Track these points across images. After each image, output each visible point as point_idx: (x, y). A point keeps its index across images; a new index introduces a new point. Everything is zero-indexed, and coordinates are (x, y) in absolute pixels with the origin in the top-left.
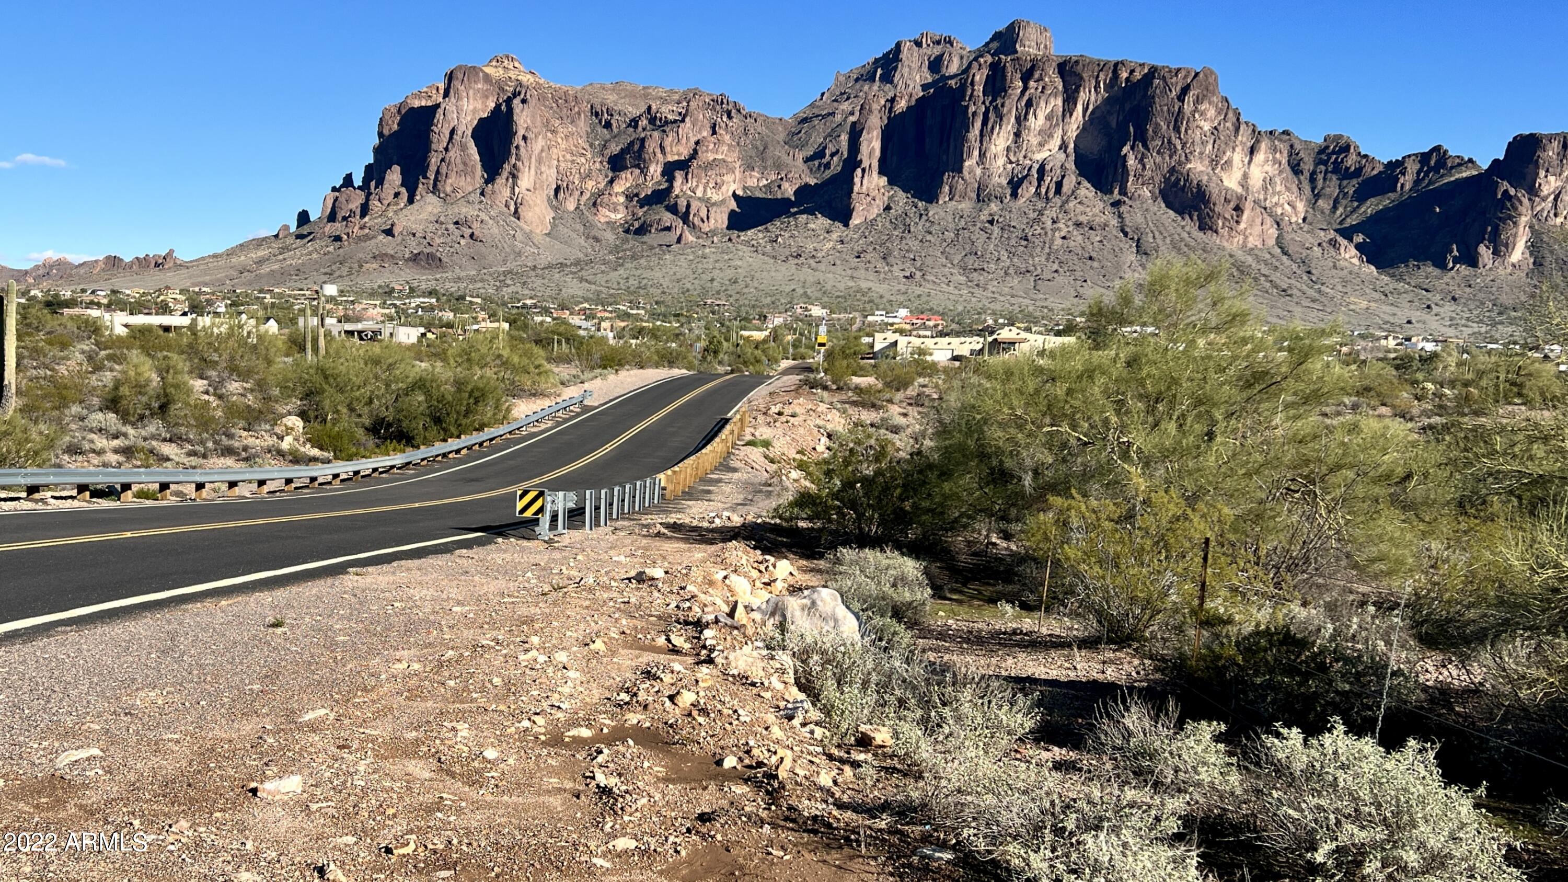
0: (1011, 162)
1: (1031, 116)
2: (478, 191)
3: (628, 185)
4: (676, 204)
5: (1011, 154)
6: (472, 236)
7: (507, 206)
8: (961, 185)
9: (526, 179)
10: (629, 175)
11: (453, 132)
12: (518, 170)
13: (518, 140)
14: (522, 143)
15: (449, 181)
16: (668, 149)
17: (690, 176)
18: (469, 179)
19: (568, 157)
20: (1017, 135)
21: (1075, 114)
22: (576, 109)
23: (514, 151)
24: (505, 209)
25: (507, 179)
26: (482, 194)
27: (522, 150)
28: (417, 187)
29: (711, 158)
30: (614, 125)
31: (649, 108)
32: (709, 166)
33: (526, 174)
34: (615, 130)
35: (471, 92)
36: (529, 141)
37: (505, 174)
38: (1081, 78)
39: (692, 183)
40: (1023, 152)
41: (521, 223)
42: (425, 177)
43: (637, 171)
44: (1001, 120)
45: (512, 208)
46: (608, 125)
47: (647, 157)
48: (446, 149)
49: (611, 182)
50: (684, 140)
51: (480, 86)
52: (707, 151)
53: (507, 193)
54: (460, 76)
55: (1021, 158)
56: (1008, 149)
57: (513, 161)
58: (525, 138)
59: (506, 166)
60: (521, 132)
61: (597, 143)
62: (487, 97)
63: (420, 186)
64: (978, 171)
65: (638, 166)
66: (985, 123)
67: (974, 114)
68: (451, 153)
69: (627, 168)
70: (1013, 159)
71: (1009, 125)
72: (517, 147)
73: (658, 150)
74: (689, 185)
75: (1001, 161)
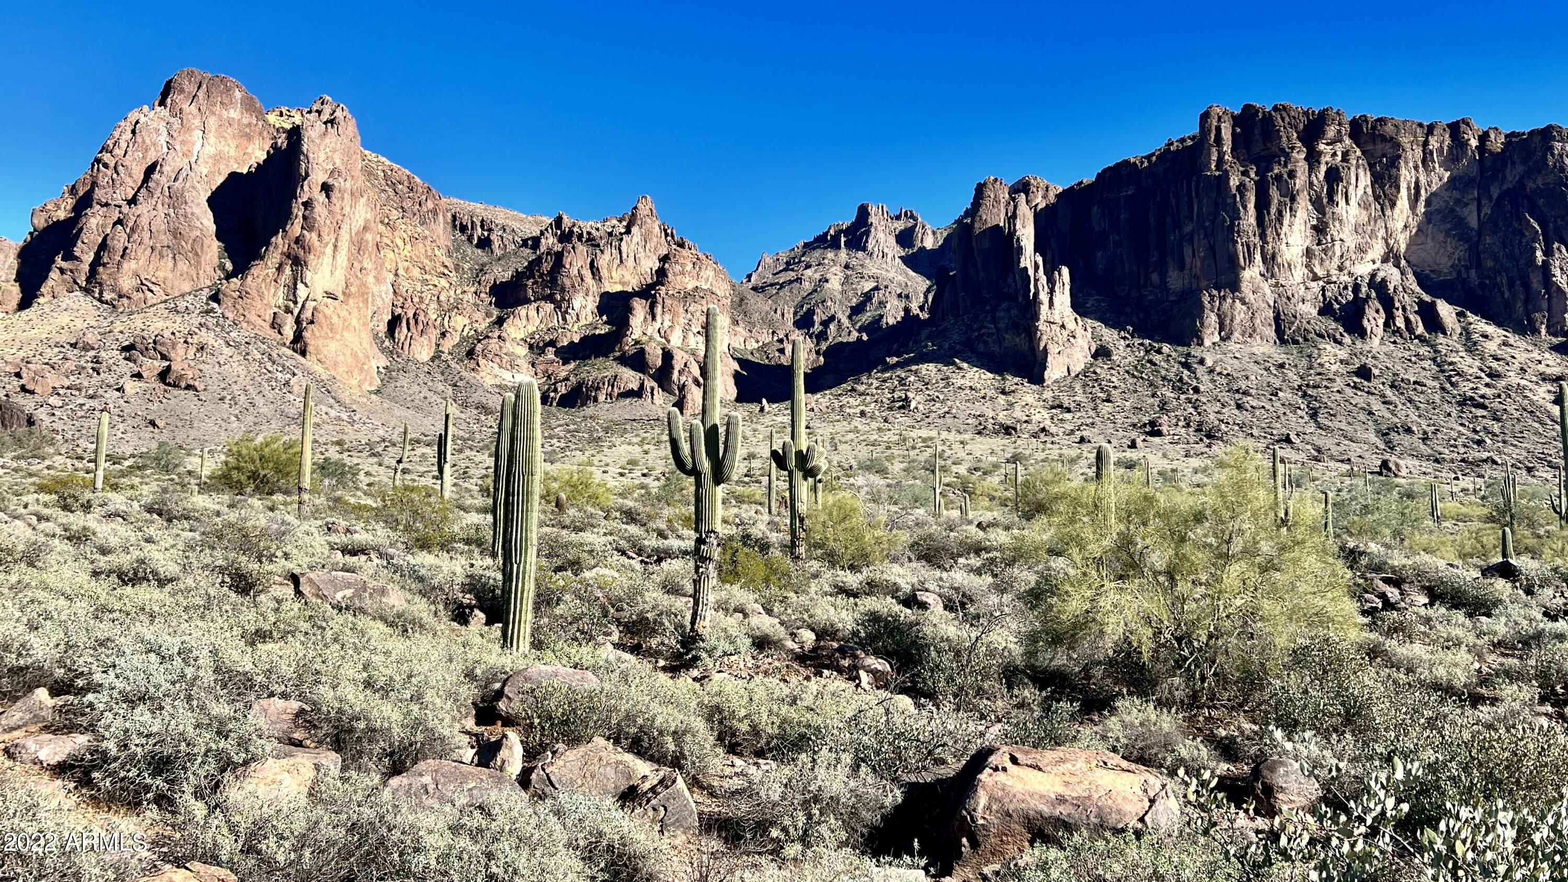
0: (1316, 278)
1: (1339, 198)
2: (206, 293)
3: (531, 329)
4: (642, 352)
5: (1316, 262)
6: (163, 376)
7: (276, 325)
8: (1240, 313)
9: (326, 268)
10: (533, 313)
11: (150, 170)
12: (308, 250)
13: (310, 190)
14: (322, 197)
15: (129, 266)
16: (604, 273)
17: (659, 309)
18: (183, 266)
19: (416, 272)
20: (1320, 230)
21: (1399, 203)
22: (430, 205)
23: (298, 210)
24: (273, 334)
25: (280, 269)
26: (215, 298)
27: (320, 210)
28: (45, 278)
29: (690, 287)
30: (496, 243)
31: (559, 221)
32: (688, 297)
33: (327, 259)
34: (498, 252)
35: (212, 122)
36: (335, 195)
37: (274, 257)
38: (1398, 145)
39: (663, 320)
40: (1336, 262)
41: (309, 362)
42: (70, 256)
43: (549, 307)
44: (1293, 199)
45: (289, 331)
46: (484, 243)
47: (567, 282)
48: (133, 201)
49: (500, 322)
50: (630, 262)
51: (234, 114)
52: (682, 273)
53: (276, 297)
54: (190, 88)
55: (1334, 272)
56: (1309, 253)
57: (295, 228)
58: (326, 188)
59: (278, 240)
60: (318, 176)
61: (466, 266)
62: (249, 138)
63: (54, 275)
64: (1266, 288)
65: (550, 298)
66: (1262, 205)
67: (1241, 187)
68: (143, 208)
69: (528, 301)
70: (1320, 272)
71: (1304, 211)
72: (307, 205)
73: (587, 273)
74: (657, 325)
75: (1299, 273)
